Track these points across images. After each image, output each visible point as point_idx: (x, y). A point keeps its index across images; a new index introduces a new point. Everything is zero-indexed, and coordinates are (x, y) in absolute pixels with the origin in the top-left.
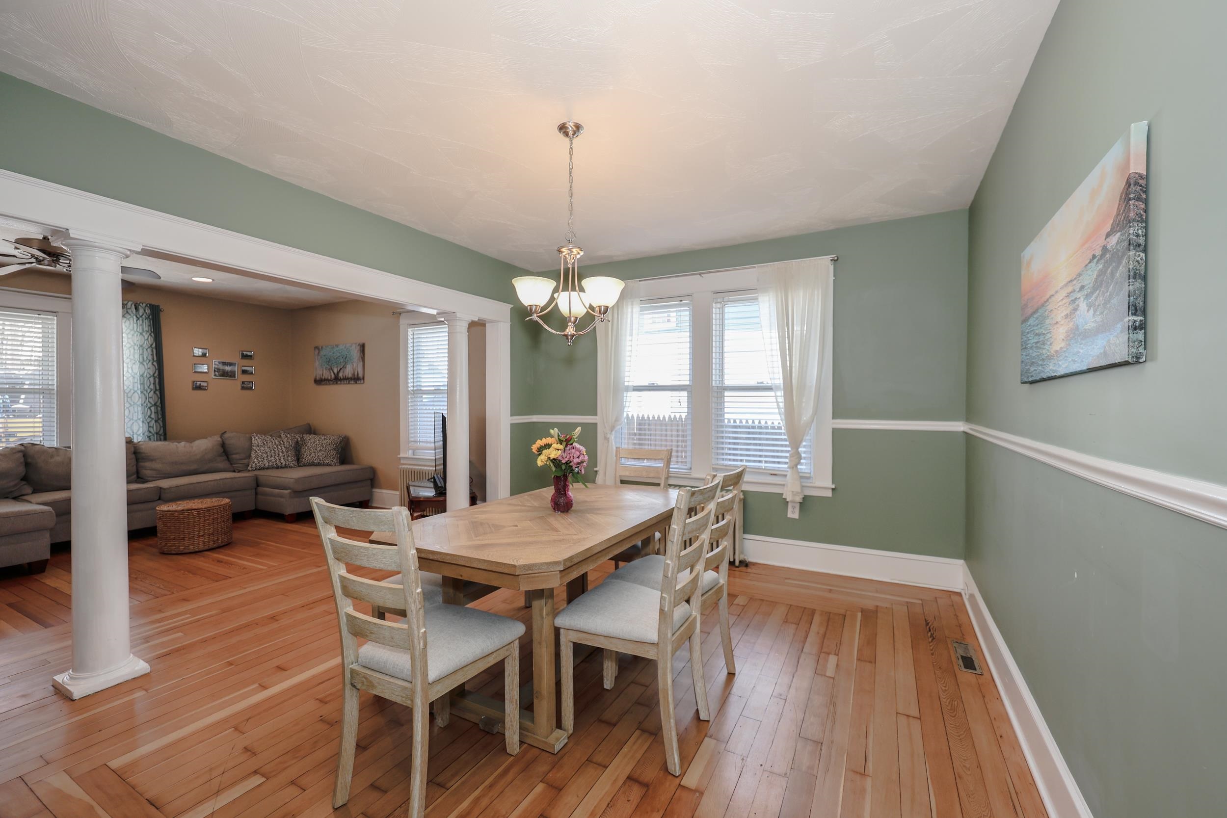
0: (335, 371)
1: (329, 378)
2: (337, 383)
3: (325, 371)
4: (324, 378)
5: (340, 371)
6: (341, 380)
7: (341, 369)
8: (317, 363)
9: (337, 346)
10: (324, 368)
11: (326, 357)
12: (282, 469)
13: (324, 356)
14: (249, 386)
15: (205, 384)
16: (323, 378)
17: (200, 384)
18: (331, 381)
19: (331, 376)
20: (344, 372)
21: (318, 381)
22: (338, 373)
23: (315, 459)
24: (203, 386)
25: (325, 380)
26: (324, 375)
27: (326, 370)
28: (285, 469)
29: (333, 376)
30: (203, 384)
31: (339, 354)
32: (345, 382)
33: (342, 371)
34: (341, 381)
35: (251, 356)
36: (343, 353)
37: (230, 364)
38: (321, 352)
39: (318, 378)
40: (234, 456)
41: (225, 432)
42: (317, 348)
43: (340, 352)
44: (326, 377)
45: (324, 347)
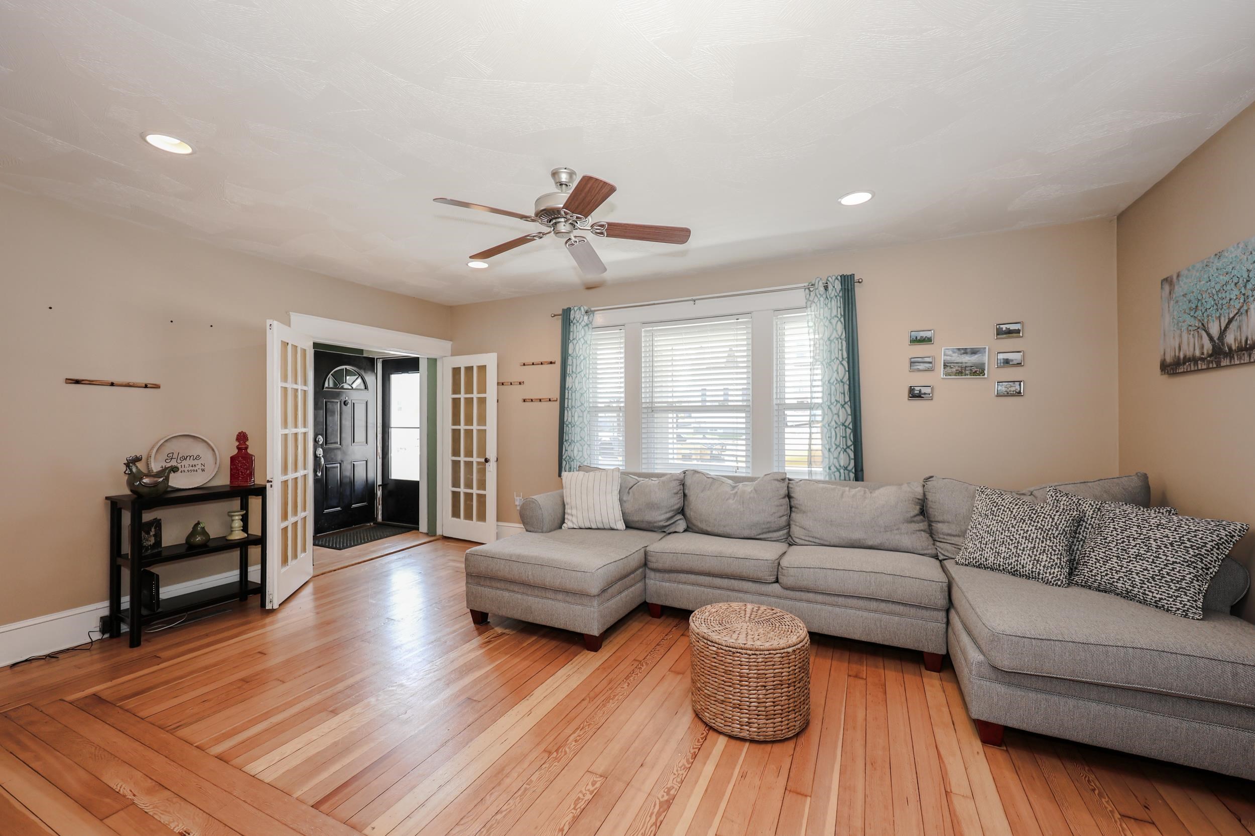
0: (1215, 331)
1: (1198, 353)
2: (1219, 366)
3: (1185, 335)
4: (1185, 357)
5: (1227, 327)
6: (1230, 354)
7: (1230, 321)
8: (1167, 319)
9: (1219, 256)
10: (1184, 329)
11: (1188, 297)
12: (1024, 580)
13: (1185, 295)
14: (1013, 389)
15: (928, 390)
16: (1182, 356)
17: (920, 391)
18: (1202, 359)
19: (1202, 347)
20: (1240, 327)
21: (1170, 365)
22: (1223, 333)
23: (1116, 576)
24: (925, 394)
25: (1186, 360)
26: (1184, 347)
27: (1189, 331)
28: (1031, 582)
29: (1208, 346)
30: (924, 390)
31: (1224, 279)
32: (1247, 360)
33: (1234, 325)
34: (1232, 358)
35: (1018, 331)
36: (1235, 272)
37: (974, 352)
38: (1176, 287)
39: (1169, 359)
40: (940, 526)
41: (932, 477)
42: (1168, 281)
43: (1229, 269)
44: (1189, 353)
45: (1184, 272)
